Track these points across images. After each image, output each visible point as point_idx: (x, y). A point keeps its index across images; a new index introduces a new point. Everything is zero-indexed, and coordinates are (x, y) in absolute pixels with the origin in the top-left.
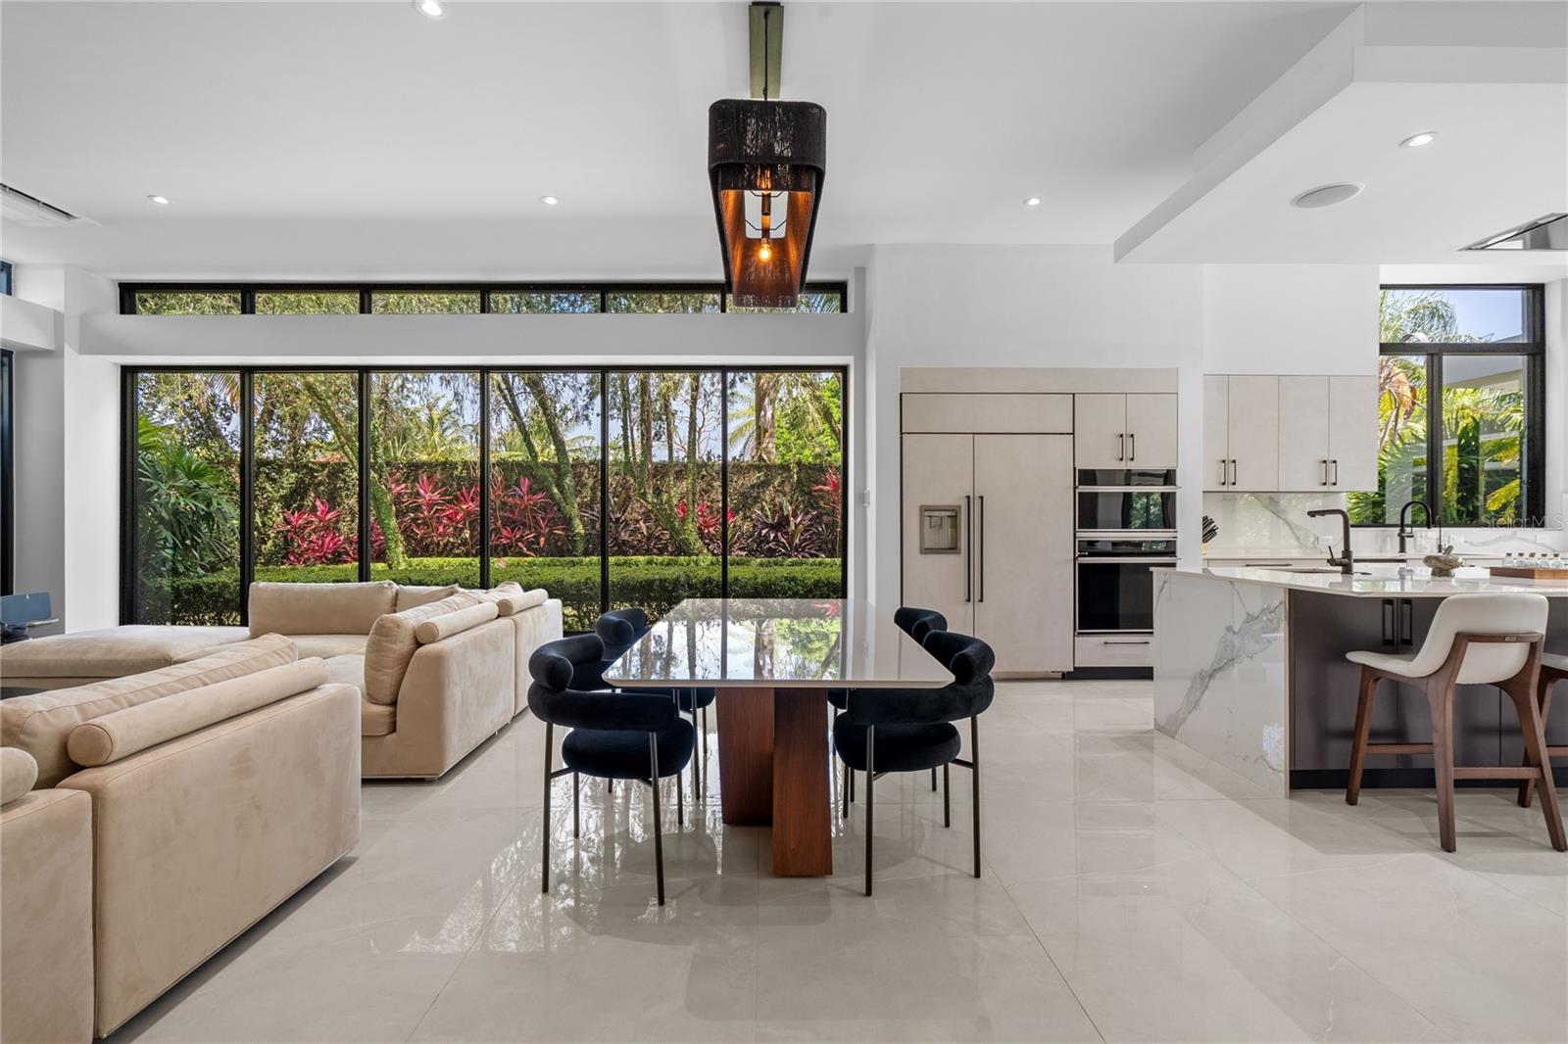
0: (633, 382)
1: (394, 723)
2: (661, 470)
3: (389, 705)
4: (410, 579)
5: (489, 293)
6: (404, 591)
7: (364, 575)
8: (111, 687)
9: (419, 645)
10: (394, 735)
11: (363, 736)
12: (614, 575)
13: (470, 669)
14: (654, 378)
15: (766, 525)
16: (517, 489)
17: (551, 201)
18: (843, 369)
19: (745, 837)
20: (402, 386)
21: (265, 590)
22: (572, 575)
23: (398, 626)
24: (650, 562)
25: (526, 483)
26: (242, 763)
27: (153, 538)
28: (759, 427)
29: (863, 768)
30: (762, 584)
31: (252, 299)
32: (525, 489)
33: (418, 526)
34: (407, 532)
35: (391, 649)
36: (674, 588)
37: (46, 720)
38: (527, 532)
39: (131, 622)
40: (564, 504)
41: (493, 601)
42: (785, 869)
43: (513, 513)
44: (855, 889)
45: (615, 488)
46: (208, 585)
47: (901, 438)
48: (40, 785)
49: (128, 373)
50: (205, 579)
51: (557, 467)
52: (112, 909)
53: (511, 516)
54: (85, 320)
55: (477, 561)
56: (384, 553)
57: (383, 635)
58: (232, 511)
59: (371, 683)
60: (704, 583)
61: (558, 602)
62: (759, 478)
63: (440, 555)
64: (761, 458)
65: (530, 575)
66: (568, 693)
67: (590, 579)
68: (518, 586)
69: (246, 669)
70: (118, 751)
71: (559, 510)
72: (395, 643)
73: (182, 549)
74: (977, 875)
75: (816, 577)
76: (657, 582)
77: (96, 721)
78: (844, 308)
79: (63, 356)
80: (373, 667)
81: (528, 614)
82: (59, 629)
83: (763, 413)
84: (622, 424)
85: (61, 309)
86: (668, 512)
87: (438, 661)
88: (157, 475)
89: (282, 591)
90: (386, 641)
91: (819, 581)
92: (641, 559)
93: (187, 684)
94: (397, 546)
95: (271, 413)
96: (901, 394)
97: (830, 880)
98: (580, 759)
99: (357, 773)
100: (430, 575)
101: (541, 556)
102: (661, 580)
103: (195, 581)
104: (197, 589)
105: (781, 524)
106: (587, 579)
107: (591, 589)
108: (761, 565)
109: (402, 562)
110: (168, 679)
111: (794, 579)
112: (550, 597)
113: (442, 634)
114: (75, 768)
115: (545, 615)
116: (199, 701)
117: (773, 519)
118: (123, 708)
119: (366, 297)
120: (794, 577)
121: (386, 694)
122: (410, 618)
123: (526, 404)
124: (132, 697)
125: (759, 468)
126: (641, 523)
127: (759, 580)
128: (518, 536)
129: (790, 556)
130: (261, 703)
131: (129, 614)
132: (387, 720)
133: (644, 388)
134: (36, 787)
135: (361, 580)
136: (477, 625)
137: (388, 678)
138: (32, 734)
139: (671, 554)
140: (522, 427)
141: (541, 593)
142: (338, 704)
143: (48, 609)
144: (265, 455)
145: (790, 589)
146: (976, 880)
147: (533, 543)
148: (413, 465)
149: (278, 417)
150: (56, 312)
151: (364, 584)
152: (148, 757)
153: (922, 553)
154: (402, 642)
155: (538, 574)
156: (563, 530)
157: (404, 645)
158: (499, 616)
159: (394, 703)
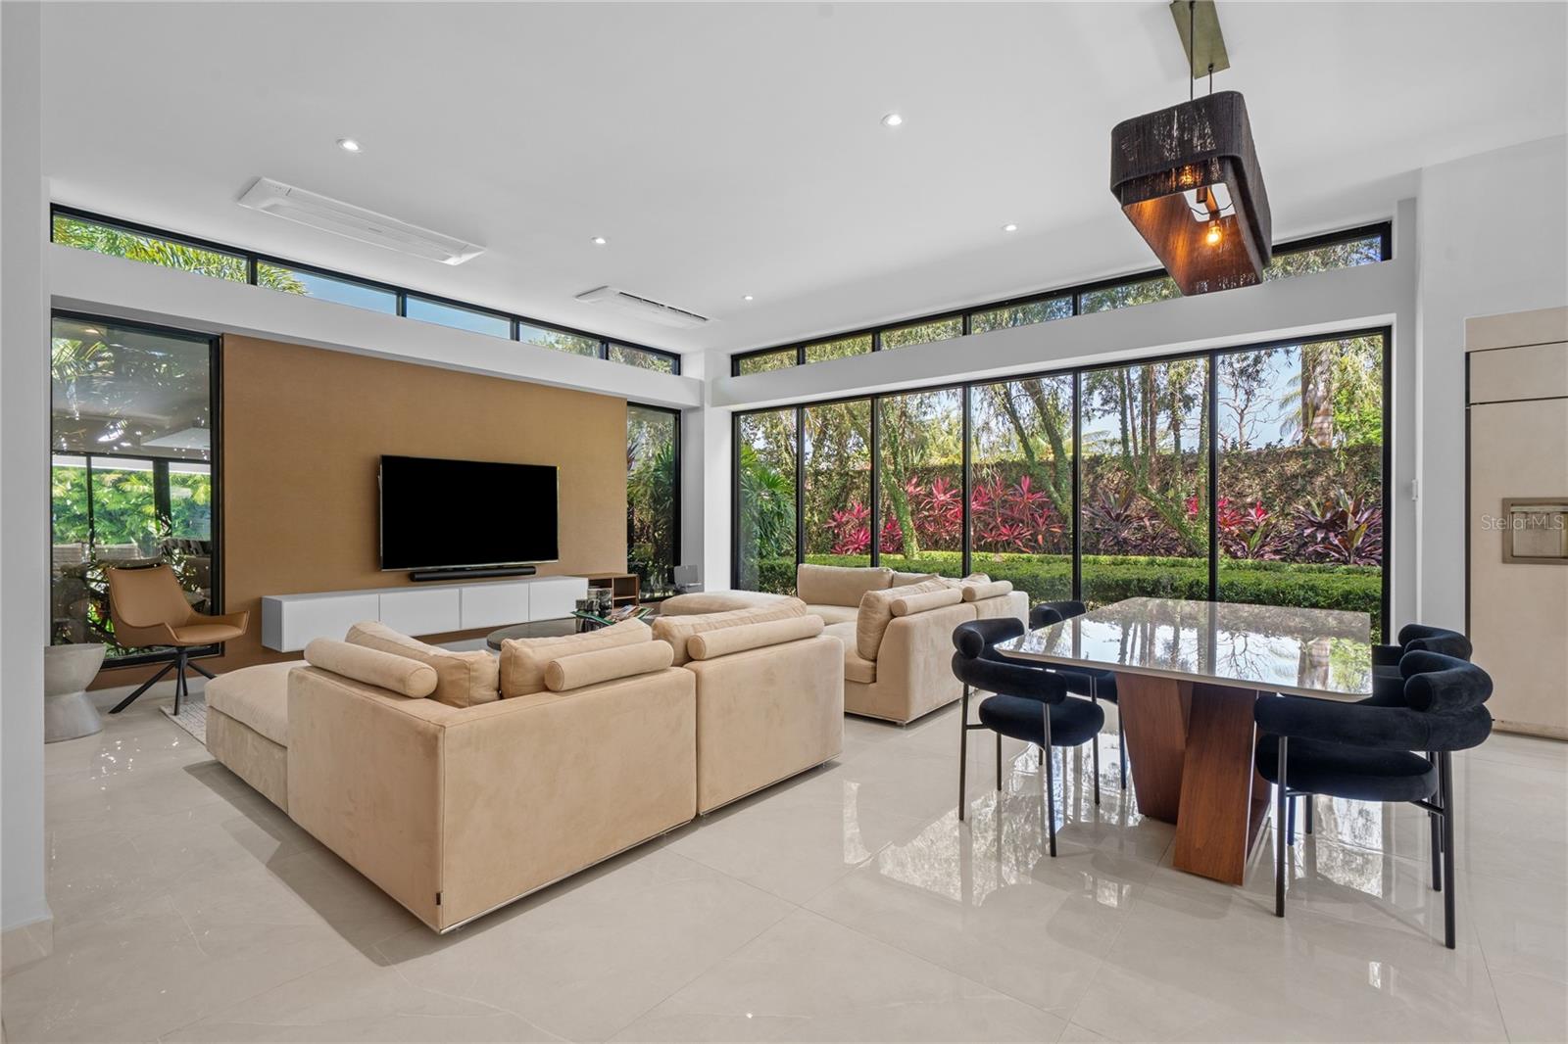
0: (1135, 373)
1: (875, 675)
2: (1167, 464)
3: (872, 661)
4: (909, 568)
5: (970, 315)
6: (898, 576)
7: (874, 563)
8: (708, 618)
9: (893, 616)
10: (875, 684)
11: (845, 680)
12: (1087, 573)
13: (932, 641)
14: (1160, 367)
15: (1312, 524)
16: (1017, 486)
17: (1011, 228)
18: (1386, 331)
19: (1158, 830)
20: (922, 403)
21: (807, 569)
22: (1048, 572)
23: (878, 600)
24: (1152, 563)
25: (1026, 482)
26: (769, 676)
27: (749, 531)
28: (1305, 405)
29: (1276, 782)
30: (1266, 592)
31: (804, 352)
32: (1025, 489)
33: (929, 522)
34: (920, 528)
35: (874, 618)
36: (1153, 589)
37: (679, 631)
38: (1025, 529)
39: (737, 589)
40: (1060, 503)
41: (960, 588)
42: (1186, 863)
43: (1012, 510)
44: (1266, 906)
45: (1118, 484)
46: (780, 567)
47: (1468, 413)
48: (674, 665)
49: (735, 415)
50: (777, 561)
51: (1054, 465)
52: (705, 742)
53: (1010, 513)
54: (714, 382)
55: (959, 555)
56: (902, 545)
57: (868, 607)
58: (792, 510)
59: (860, 641)
60: (1191, 586)
61: (1024, 595)
62: (1305, 466)
63: (947, 548)
64: (1307, 442)
65: (1009, 569)
66: (978, 661)
67: (1065, 575)
68: (987, 577)
69: (775, 616)
70: (708, 653)
71: (1056, 508)
72: (876, 613)
73: (766, 536)
74: (1450, 943)
75: (1347, 587)
76: (1135, 582)
77: (699, 634)
78: (1386, 254)
79: (703, 410)
80: (862, 630)
81: (990, 602)
82: (701, 589)
83: (1311, 386)
84: (1120, 417)
85: (703, 379)
86: (1175, 508)
87: (905, 632)
88: (751, 487)
89: (817, 570)
90: (871, 612)
91: (1350, 593)
92: (1142, 559)
93: (743, 621)
94: (912, 540)
95: (825, 433)
96: (1468, 355)
97: (1237, 890)
98: (992, 718)
99: (840, 705)
100: (924, 565)
101: (1038, 553)
102: (1139, 580)
103: (772, 562)
104: (772, 568)
105: (1337, 523)
106: (1061, 575)
107: (1065, 585)
108: (1300, 570)
109: (916, 552)
110: (733, 617)
111: (1313, 588)
112: (1014, 589)
113: (909, 610)
114: (691, 659)
115: (1008, 604)
116: (747, 632)
117: (1323, 516)
118: (711, 630)
119: (876, 337)
120: (1313, 586)
121: (870, 652)
122: (887, 595)
123: (1026, 407)
124: (717, 625)
125: (1304, 455)
126: (1146, 520)
127: (1263, 587)
128: (1016, 533)
129: (1346, 563)
130: (781, 640)
131: (736, 584)
132: (870, 672)
133: (1145, 379)
134: (672, 666)
135: (872, 566)
136: (942, 607)
137: (871, 641)
138: (674, 637)
139: (1181, 555)
140: (1019, 430)
141: (1006, 585)
142: (829, 649)
143: (697, 575)
144: (821, 467)
145: (1305, 599)
146: (1446, 950)
147: (1030, 540)
148: (927, 469)
149: (830, 436)
150: (701, 381)
151: (874, 568)
152: (721, 660)
153: (1505, 561)
154: (881, 613)
155: (1017, 569)
156: (1060, 527)
157: (882, 616)
158: (963, 601)
159: (875, 660)
